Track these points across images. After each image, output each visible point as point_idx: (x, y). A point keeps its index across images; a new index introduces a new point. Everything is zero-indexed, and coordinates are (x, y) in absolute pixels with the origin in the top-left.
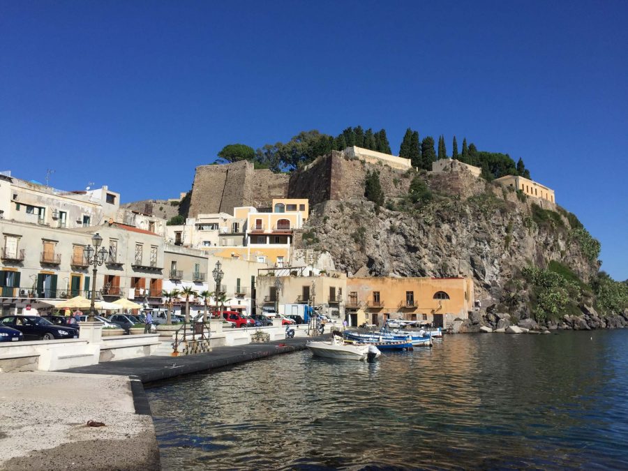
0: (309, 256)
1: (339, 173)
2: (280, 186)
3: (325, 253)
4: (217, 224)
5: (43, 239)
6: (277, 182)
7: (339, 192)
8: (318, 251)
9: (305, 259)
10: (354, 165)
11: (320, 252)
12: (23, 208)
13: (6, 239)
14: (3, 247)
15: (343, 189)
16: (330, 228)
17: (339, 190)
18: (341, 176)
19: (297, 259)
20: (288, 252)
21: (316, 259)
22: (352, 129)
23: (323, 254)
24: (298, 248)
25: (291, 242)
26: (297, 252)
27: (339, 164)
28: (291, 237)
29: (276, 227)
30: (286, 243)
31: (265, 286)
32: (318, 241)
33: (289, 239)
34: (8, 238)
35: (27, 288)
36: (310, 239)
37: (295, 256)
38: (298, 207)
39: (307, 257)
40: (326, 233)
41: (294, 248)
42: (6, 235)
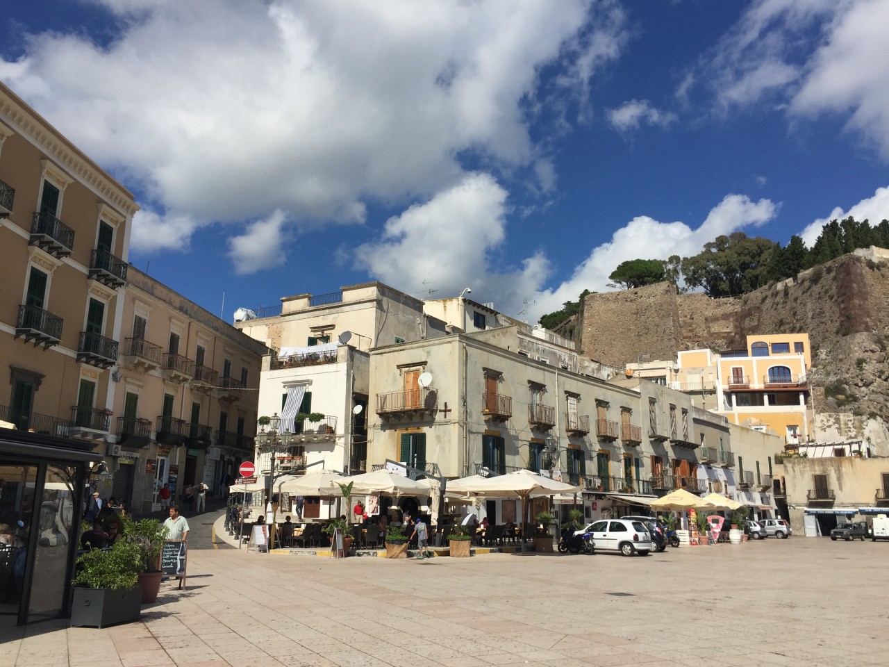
0: (846, 424)
1: (864, 290)
2: (725, 317)
3: (875, 418)
4: (663, 378)
6: (719, 312)
7: (868, 319)
8: (861, 415)
9: (839, 429)
10: (883, 276)
11: (864, 418)
13: (567, 400)
14: (566, 411)
15: (873, 313)
16: (872, 377)
17: (868, 317)
18: (867, 293)
19: (824, 430)
20: (805, 418)
21: (860, 429)
23: (872, 422)
24: (823, 411)
25: (806, 402)
26: (821, 418)
27: (861, 275)
28: (806, 394)
29: (768, 379)
30: (798, 403)
31: (802, 473)
32: (855, 399)
33: (802, 397)
34: (569, 398)
36: (841, 397)
37: (818, 424)
38: (792, 347)
39: (843, 426)
40: (866, 385)
41: (814, 411)
42: (568, 393)
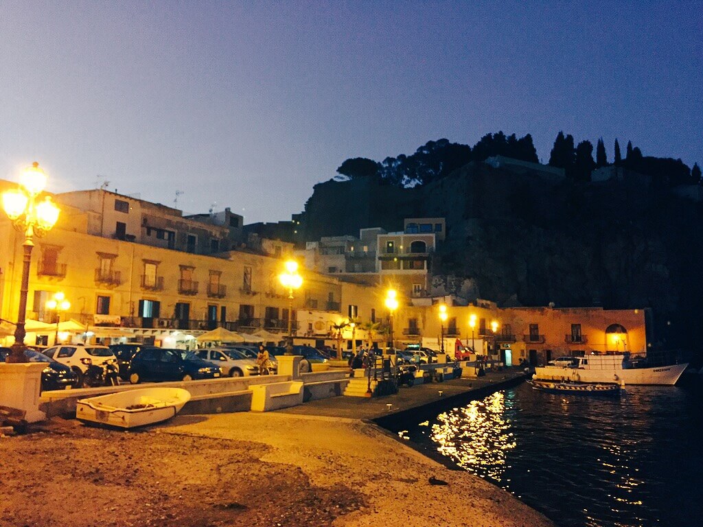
0: (450, 283)
3: (469, 279)
4: (343, 248)
5: (180, 266)
8: (461, 276)
9: (446, 286)
11: (462, 278)
12: (154, 233)
13: (145, 266)
14: (143, 274)
19: (436, 287)
20: (426, 278)
21: (458, 287)
22: (493, 135)
23: (466, 281)
24: (437, 274)
25: (428, 267)
26: (436, 278)
28: (428, 262)
29: (410, 250)
30: (423, 268)
31: (403, 317)
32: (460, 265)
33: (426, 263)
34: (147, 265)
35: (166, 319)
36: (451, 264)
37: (433, 283)
38: (434, 227)
39: (448, 284)
41: (432, 274)
42: (146, 261)
